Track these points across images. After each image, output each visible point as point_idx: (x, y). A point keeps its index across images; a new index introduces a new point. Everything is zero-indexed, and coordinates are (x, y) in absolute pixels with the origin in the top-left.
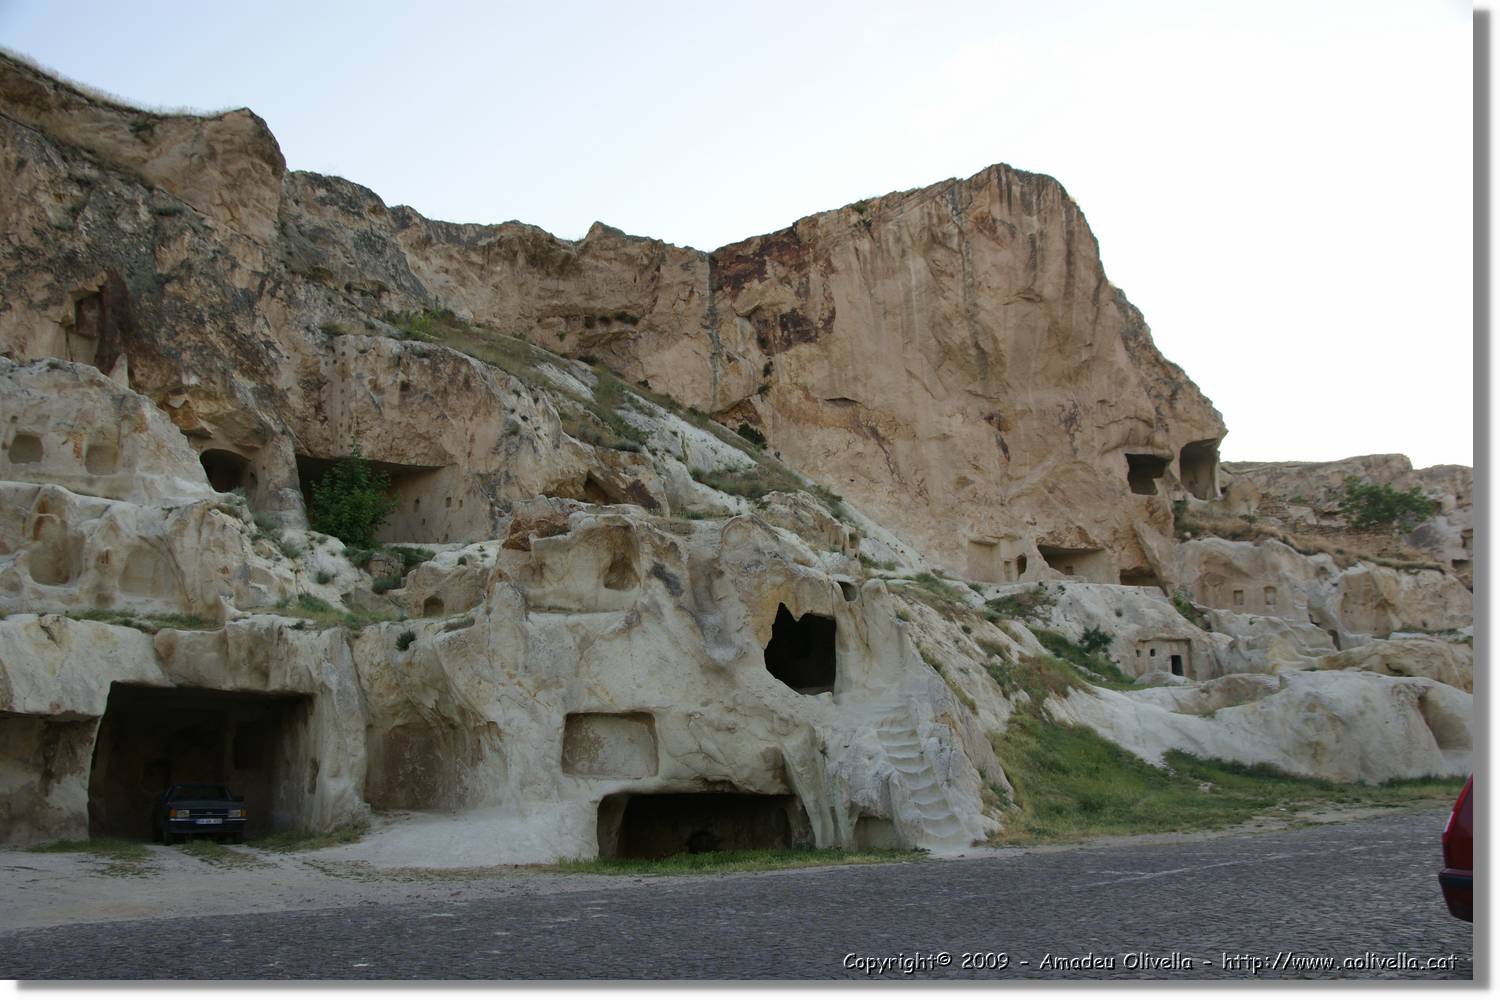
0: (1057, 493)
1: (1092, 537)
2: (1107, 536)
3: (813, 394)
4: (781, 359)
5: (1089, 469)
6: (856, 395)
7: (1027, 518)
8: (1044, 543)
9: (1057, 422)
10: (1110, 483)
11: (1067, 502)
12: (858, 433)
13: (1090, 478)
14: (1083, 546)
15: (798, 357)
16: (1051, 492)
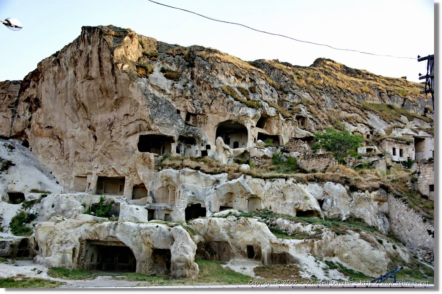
0: (107, 155)
1: (119, 172)
2: (126, 171)
3: (42, 126)
4: (35, 114)
5: (118, 144)
6: (51, 125)
7: (96, 166)
8: (100, 175)
9: (106, 125)
10: (127, 149)
11: (111, 158)
12: (53, 138)
13: (119, 147)
14: (116, 176)
15: (38, 113)
16: (104, 155)
